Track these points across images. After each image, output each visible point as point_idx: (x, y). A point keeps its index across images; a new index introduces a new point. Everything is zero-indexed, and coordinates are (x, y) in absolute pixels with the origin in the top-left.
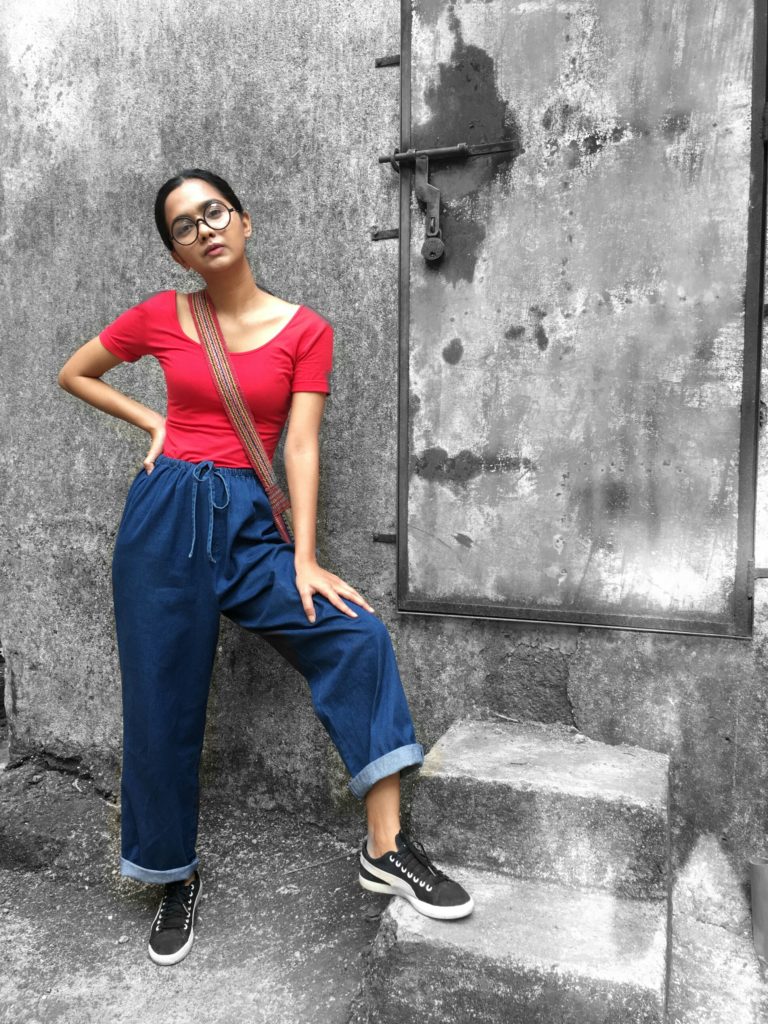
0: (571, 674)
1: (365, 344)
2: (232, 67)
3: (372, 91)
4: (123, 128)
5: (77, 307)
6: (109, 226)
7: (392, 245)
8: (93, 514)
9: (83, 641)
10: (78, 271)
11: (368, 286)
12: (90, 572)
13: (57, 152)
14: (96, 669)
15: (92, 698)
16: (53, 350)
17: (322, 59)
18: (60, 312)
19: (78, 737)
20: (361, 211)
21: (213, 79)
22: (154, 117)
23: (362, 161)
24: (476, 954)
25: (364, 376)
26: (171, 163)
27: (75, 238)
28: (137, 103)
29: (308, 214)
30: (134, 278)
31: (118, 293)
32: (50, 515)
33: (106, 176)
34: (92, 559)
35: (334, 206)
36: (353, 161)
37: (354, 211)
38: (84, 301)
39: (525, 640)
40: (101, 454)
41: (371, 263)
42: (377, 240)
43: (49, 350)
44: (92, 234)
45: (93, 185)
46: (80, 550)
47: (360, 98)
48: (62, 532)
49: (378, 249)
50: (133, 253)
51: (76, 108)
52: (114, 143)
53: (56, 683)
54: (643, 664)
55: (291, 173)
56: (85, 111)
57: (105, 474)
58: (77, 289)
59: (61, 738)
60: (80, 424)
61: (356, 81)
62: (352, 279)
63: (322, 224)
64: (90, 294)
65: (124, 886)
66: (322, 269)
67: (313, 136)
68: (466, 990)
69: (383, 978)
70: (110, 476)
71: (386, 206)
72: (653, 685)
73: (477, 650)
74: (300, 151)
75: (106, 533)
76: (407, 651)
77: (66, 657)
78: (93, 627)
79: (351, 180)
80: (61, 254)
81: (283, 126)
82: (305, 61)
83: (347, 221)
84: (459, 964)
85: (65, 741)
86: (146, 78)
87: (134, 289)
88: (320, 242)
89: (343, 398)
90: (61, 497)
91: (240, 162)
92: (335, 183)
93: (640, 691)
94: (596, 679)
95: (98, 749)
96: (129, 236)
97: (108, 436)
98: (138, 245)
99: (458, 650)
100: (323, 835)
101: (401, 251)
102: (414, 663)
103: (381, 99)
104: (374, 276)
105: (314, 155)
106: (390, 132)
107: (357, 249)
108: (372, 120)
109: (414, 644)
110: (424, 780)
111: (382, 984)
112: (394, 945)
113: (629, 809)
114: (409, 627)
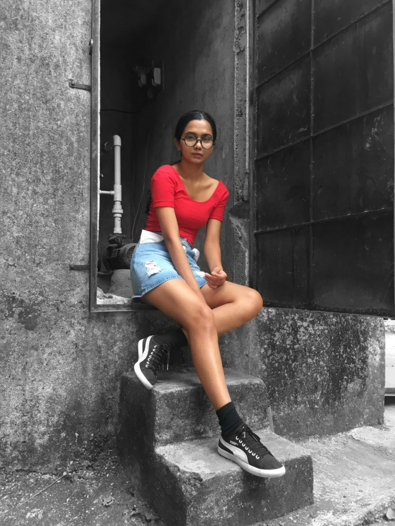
1: (64, 147)
7: (84, 95)
11: (67, 113)
20: (62, 68)
23: (63, 39)
25: (64, 166)
29: (23, 57)
35: (43, 59)
36: (57, 37)
37: (57, 66)
41: (69, 100)
42: (73, 88)
49: (74, 93)
55: (11, 28)
62: (56, 106)
63: (33, 67)
66: (33, 94)
67: (28, 12)
71: (79, 70)
74: (19, 18)
76: (92, 336)
79: (55, 47)
83: (52, 71)
84: (234, 480)
88: (32, 78)
89: (49, 178)
92: (44, 45)
99: (124, 331)
100: (30, 474)
101: (93, 99)
102: (96, 344)
103: (76, 9)
104: (71, 108)
105: (29, 23)
106: (81, 29)
107: (60, 89)
108: (70, 18)
109: (97, 332)
110: (164, 396)
111: (196, 512)
112: (201, 485)
113: (254, 386)
114: (94, 321)
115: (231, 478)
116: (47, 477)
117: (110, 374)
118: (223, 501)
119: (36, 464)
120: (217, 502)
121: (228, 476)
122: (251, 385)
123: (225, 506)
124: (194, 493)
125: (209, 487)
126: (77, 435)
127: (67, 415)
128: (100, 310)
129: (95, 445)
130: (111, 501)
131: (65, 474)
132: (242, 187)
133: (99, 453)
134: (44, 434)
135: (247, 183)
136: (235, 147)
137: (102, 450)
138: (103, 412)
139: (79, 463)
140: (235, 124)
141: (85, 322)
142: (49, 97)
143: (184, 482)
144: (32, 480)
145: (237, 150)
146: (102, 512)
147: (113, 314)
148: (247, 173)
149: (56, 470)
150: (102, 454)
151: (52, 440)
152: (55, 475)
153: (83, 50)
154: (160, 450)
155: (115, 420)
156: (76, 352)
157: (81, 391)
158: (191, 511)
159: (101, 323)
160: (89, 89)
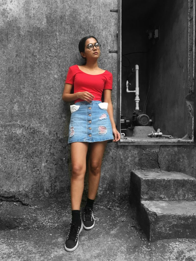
0: (159, 156)
2: (69, 4)
3: (109, 17)
4: (34, 14)
5: (16, 62)
6: (28, 40)
7: (115, 55)
8: (20, 122)
9: (16, 160)
10: (17, 52)
11: (108, 64)
12: (19, 140)
13: (10, 17)
14: (21, 168)
15: (19, 177)
16: (7, 74)
17: (95, 7)
18: (9, 63)
19: (13, 190)
20: (106, 45)
21: (63, 6)
22: (44, 13)
23: (106, 33)
24: (176, 215)
26: (49, 26)
27: (16, 42)
28: (39, 8)
30: (37, 55)
31: (31, 59)
32: (4, 123)
33: (27, 26)
34: (20, 136)
36: (104, 33)
37: (104, 45)
38: (18, 60)
39: (148, 150)
40: (24, 105)
41: (109, 58)
42: (110, 53)
43: (5, 74)
44: (22, 42)
45: (23, 28)
46: (16, 133)
47: (106, 18)
48: (9, 128)
49: (111, 55)
50: (36, 48)
51: (17, 6)
52: (30, 18)
53: (5, 174)
54: (175, 153)
55: (86, 33)
56: (21, 7)
57: (25, 111)
58: (16, 57)
59: (7, 191)
60: (16, 96)
61: (105, 14)
62: (104, 62)
64: (21, 58)
65: (50, 226)
67: (93, 25)
68: (174, 224)
69: (154, 226)
70: (27, 111)
71: (113, 45)
72: (177, 157)
73: (137, 153)
74: (89, 28)
75: (25, 128)
76: (119, 155)
77: (10, 166)
78: (20, 156)
79: (103, 37)
80: (11, 46)
81: (84, 21)
82: (91, 6)
83: (102, 47)
84: (173, 218)
85: (8, 192)
86: (42, 2)
87: (36, 58)
90: (8, 117)
91: (71, 29)
92: (99, 37)
93: (175, 159)
94: (165, 157)
95: (20, 192)
96: (35, 44)
97: (26, 100)
98: (38, 46)
99: (132, 153)
100: (96, 205)
101: (118, 56)
102: (120, 157)
103: (111, 19)
104: (110, 62)
105: (93, 30)
106: (114, 27)
107: (105, 55)
108: (109, 24)
109: (121, 153)
110: (145, 180)
111: (154, 227)
112: (157, 217)
113: (190, 181)
114: (119, 149)
115: (171, 217)
116: (102, 207)
117: (126, 170)
118: (167, 226)
119: (99, 202)
120: (164, 226)
121: (169, 216)
122: (189, 180)
123: (168, 228)
124: (153, 220)
125: (160, 219)
126: (113, 193)
127: (109, 185)
128: (122, 144)
129: (121, 198)
130: (125, 220)
131: (108, 207)
132: (191, 86)
133: (122, 201)
134: (101, 191)
135: (193, 84)
136: (188, 66)
137: (123, 201)
138: (124, 185)
139: (114, 204)
140: (188, 55)
141: (116, 149)
142: (101, 58)
143: (150, 215)
144: (96, 208)
145: (190, 68)
146: (120, 223)
147: (127, 146)
148: (193, 79)
149: (106, 205)
150: (123, 202)
151: (104, 193)
152: (105, 207)
153: (114, 36)
154: (143, 202)
155: (128, 189)
156: (113, 160)
157: (115, 176)
158: (152, 226)
159: (122, 149)
160: (116, 52)
